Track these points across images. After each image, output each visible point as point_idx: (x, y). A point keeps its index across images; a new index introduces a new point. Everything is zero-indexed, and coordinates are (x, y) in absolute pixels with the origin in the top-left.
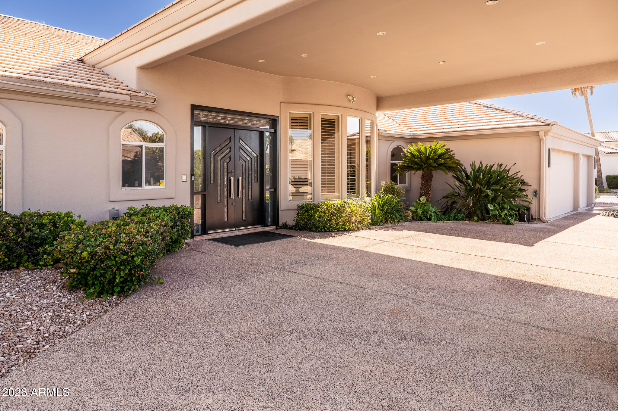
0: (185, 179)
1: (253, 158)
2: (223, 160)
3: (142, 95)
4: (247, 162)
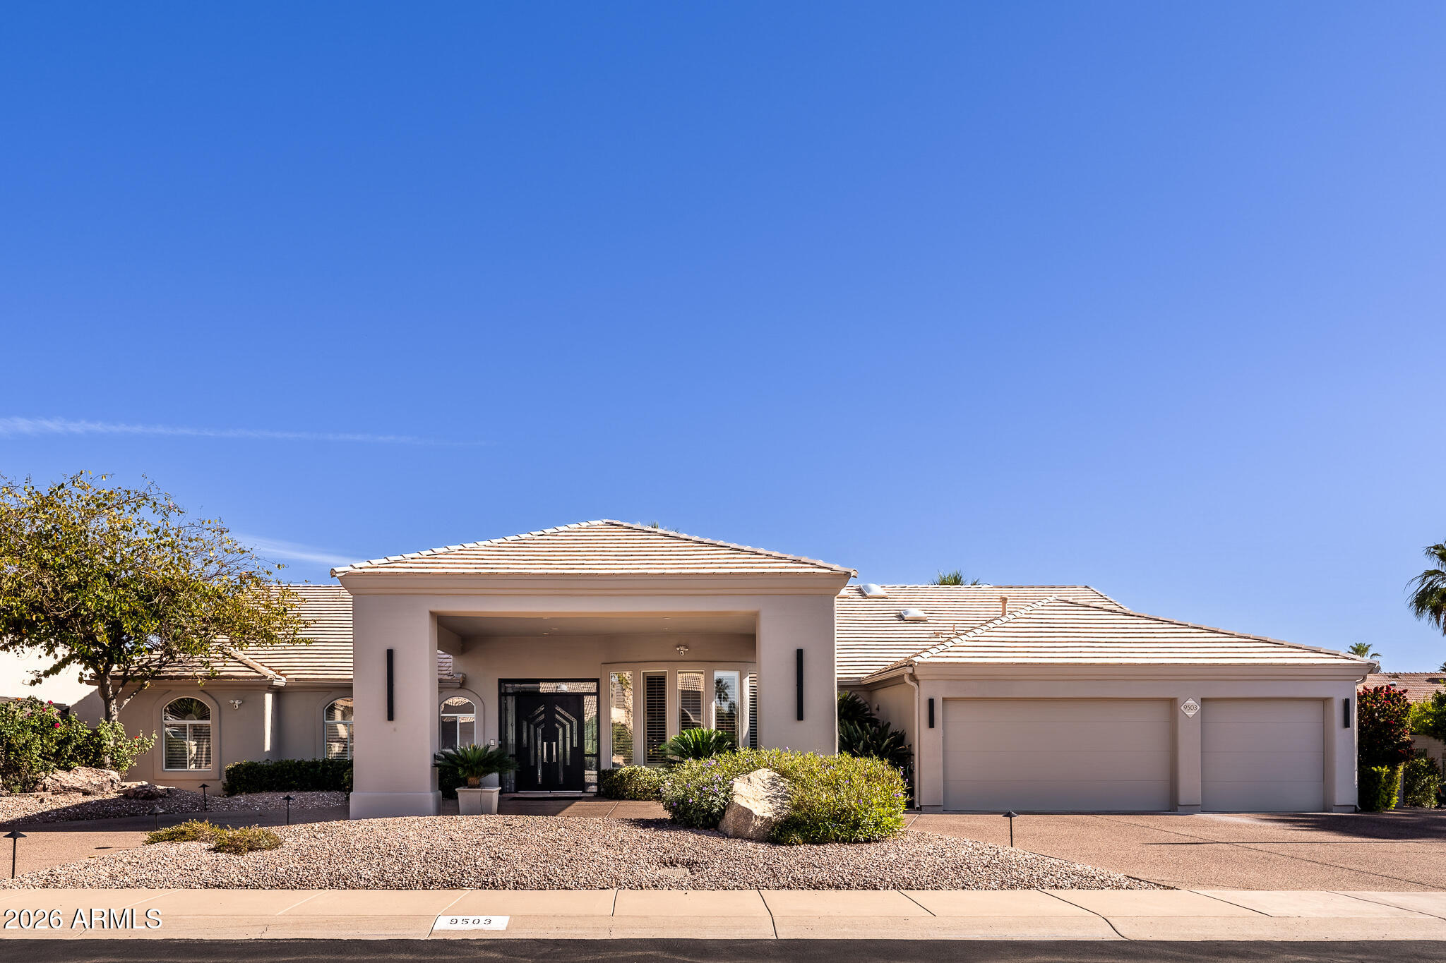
1: (571, 723)
2: (536, 726)
3: (450, 678)
4: (564, 727)
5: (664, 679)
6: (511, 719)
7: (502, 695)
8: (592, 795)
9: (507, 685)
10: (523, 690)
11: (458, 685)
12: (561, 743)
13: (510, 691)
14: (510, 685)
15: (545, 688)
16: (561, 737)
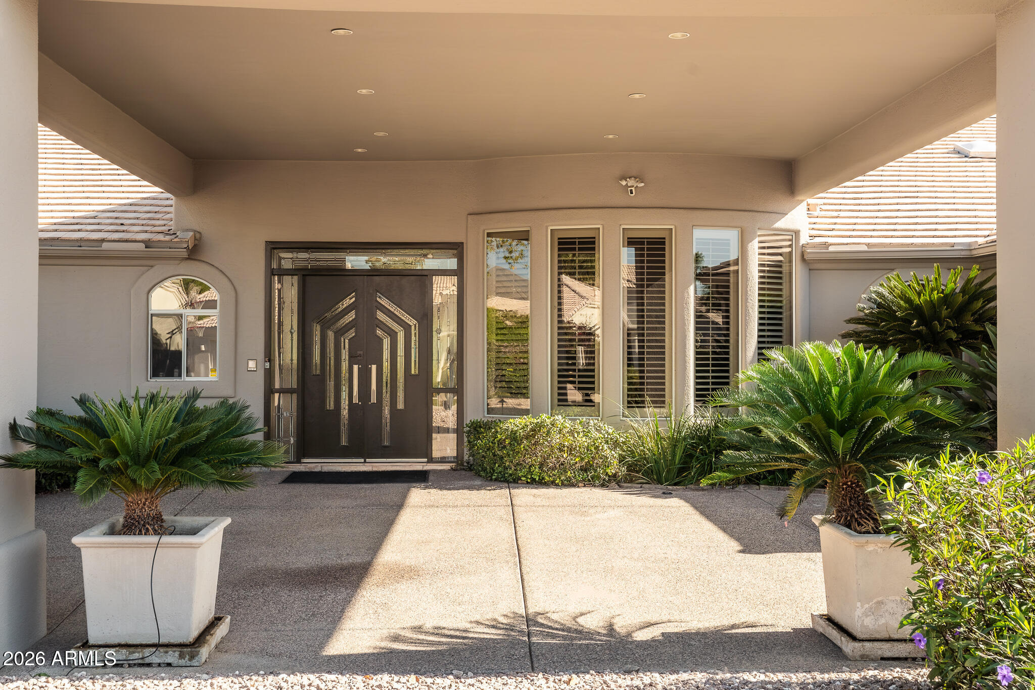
0: (254, 366)
1: (407, 328)
2: (340, 333)
3: (168, 238)
4: (393, 335)
5: (594, 243)
6: (291, 321)
7: (274, 272)
8: (446, 467)
9: (283, 255)
10: (314, 264)
11: (185, 255)
12: (386, 365)
13: (287, 265)
14: (290, 255)
15: (355, 261)
16: (386, 355)
